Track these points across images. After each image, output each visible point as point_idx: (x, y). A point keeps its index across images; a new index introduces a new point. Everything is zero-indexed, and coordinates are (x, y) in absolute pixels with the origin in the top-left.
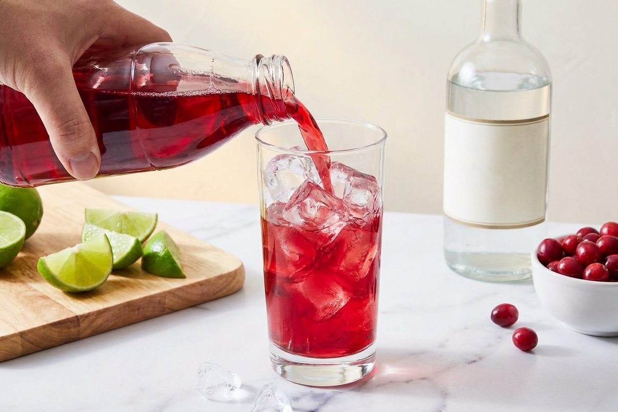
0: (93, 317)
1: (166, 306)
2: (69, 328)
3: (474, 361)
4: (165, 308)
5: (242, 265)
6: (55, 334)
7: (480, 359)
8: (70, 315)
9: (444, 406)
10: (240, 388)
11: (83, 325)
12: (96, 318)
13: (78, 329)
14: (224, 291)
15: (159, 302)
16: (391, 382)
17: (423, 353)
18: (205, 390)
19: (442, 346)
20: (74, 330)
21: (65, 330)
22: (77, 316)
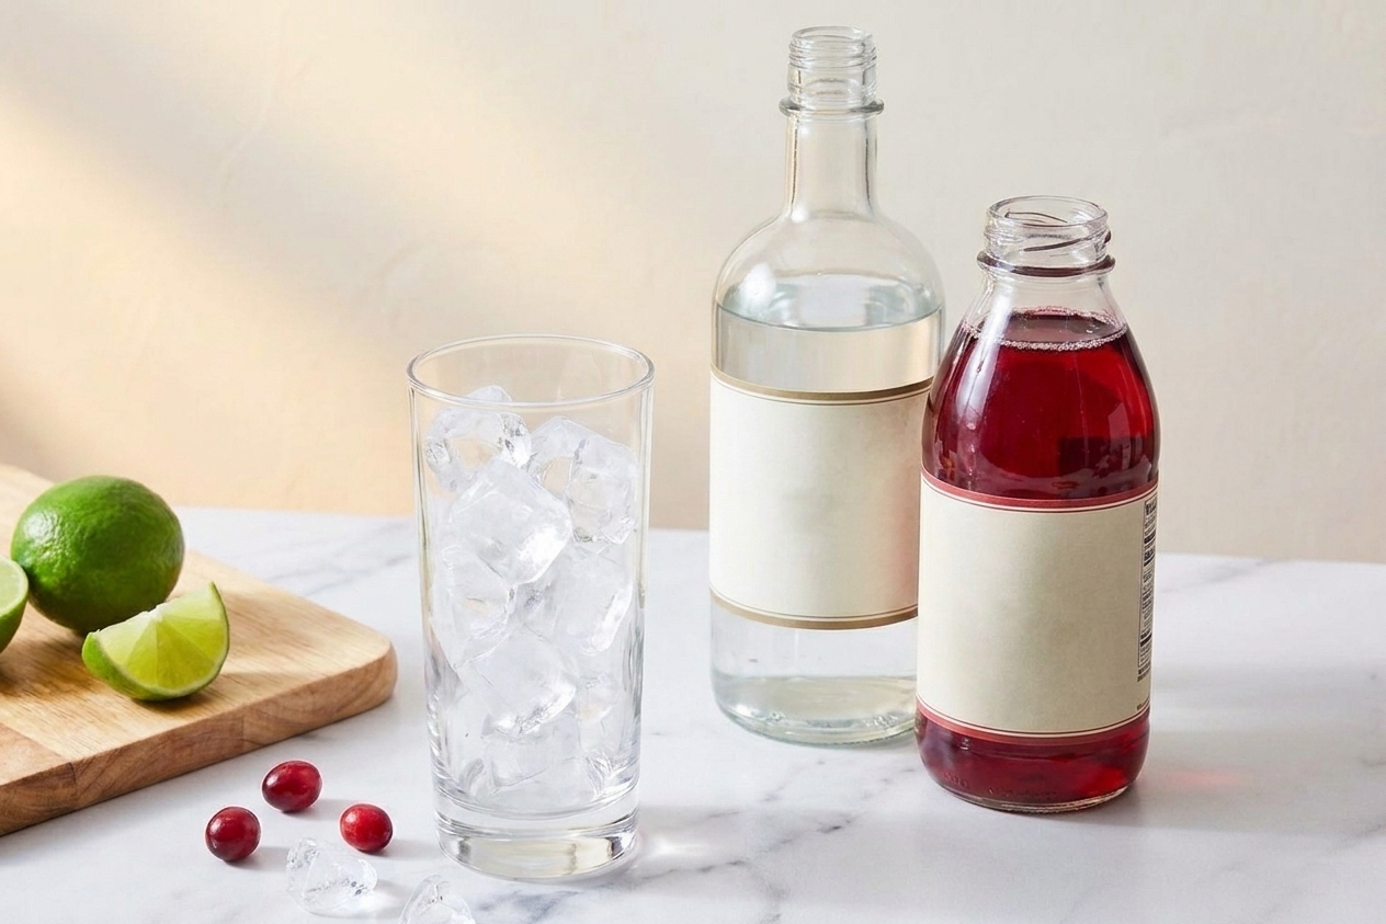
0: (102, 765)
1: (245, 738)
2: (54, 788)
3: (836, 828)
4: (243, 740)
5: (391, 651)
6: (27, 803)
7: (848, 822)
8: (55, 763)
9: (778, 916)
10: (375, 889)
11: (83, 781)
12: (107, 767)
13: (72, 790)
14: (357, 703)
15: (232, 730)
16: (671, 871)
17: (735, 813)
18: (303, 894)
19: (771, 798)
20: (63, 793)
21: (47, 793)
22: (70, 764)
